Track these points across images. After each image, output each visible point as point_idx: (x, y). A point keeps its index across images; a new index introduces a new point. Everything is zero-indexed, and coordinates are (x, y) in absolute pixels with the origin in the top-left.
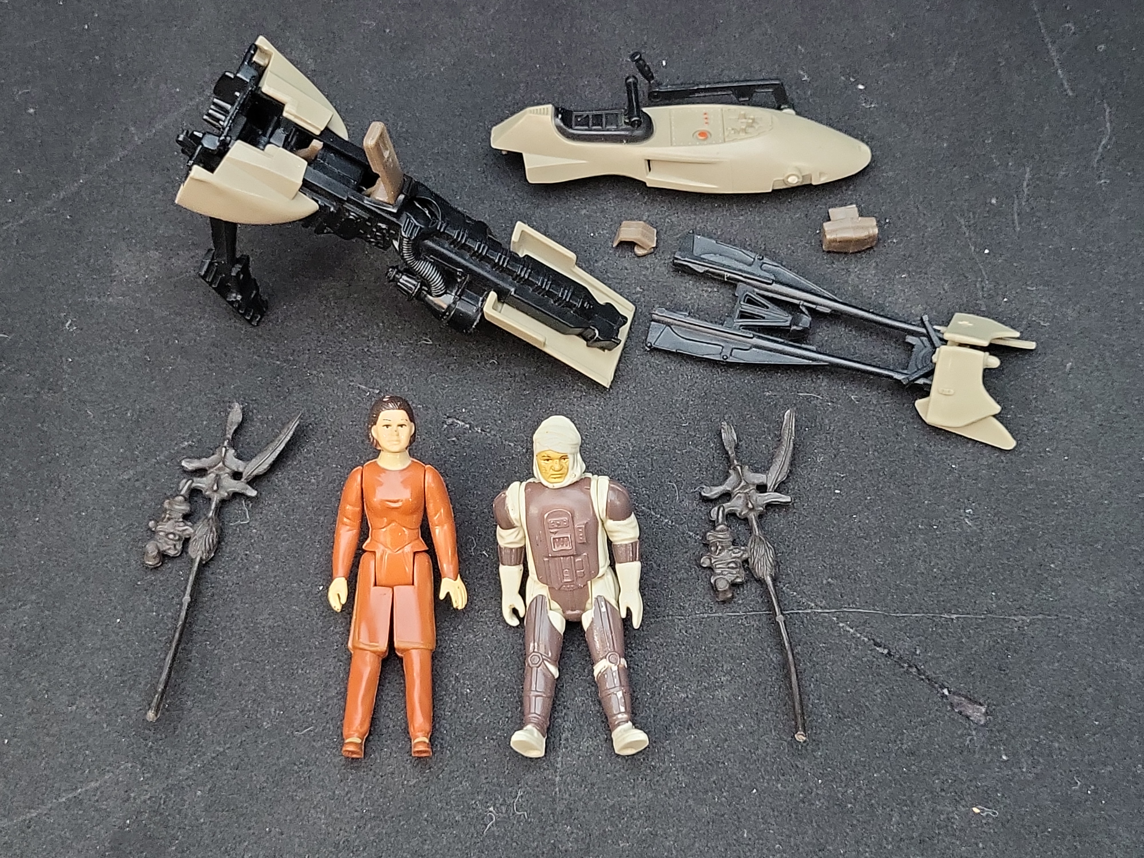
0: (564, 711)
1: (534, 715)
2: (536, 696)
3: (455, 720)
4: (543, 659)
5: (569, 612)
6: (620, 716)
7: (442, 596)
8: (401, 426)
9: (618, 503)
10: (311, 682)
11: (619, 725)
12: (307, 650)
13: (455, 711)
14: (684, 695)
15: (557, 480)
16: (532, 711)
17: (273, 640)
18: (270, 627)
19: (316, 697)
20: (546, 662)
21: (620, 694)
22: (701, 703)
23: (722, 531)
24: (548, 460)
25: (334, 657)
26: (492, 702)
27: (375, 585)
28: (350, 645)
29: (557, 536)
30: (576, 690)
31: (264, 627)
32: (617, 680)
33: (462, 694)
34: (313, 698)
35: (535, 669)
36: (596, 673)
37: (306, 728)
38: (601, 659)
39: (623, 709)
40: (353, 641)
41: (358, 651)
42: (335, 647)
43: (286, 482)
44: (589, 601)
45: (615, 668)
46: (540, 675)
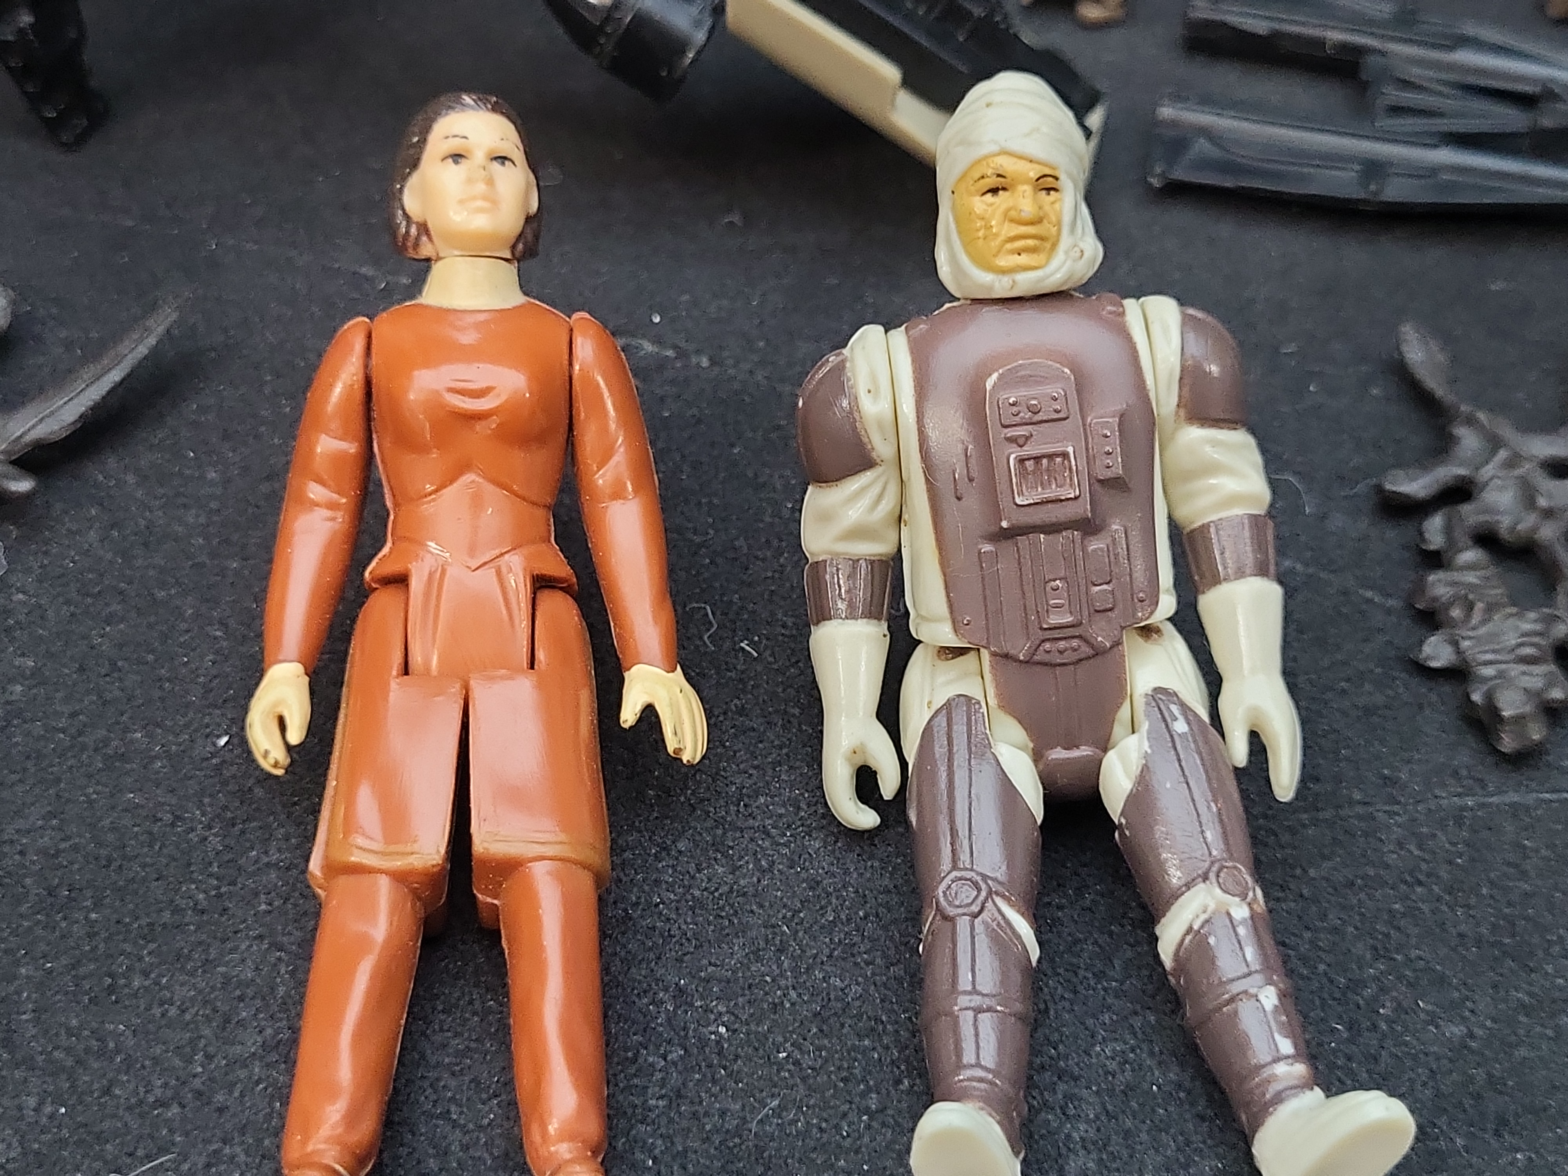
0: (1062, 1087)
1: (980, 1073)
2: (978, 1010)
3: (685, 1123)
4: (990, 893)
5: (1058, 754)
6: (1281, 1069)
7: (629, 715)
8: (503, 159)
9: (1214, 369)
10: (173, 1012)
11: (1279, 1099)
12: (167, 916)
13: (679, 1096)
14: (1456, 1030)
15: (1023, 259)
16: (969, 1057)
17: (51, 892)
18: (43, 852)
19: (189, 1061)
20: (999, 901)
21: (1269, 997)
22: (1522, 1052)
23: (1471, 567)
24: (994, 191)
25: (260, 937)
26: (807, 1061)
27: (406, 670)
28: (315, 865)
29: (1029, 450)
30: (1090, 1022)
31: (22, 853)
32: (1250, 952)
33: (703, 1043)
34: (177, 1062)
35: (963, 924)
36: (1166, 951)
37: (149, 1158)
38: (1188, 886)
39: (1286, 1046)
40: (327, 844)
41: (343, 881)
42: (263, 907)
43: (131, 479)
44: (1124, 712)
45: (1240, 912)
46: (983, 942)
